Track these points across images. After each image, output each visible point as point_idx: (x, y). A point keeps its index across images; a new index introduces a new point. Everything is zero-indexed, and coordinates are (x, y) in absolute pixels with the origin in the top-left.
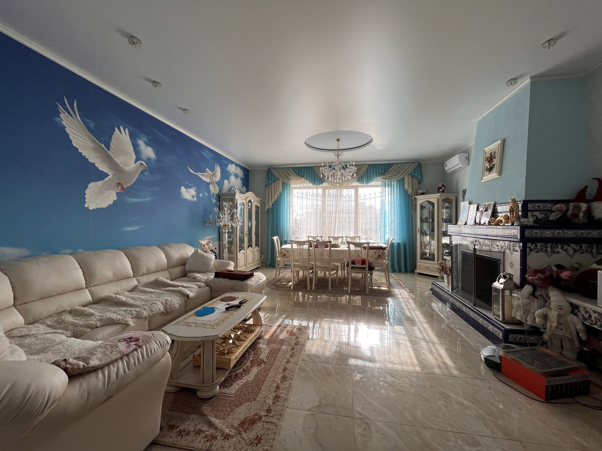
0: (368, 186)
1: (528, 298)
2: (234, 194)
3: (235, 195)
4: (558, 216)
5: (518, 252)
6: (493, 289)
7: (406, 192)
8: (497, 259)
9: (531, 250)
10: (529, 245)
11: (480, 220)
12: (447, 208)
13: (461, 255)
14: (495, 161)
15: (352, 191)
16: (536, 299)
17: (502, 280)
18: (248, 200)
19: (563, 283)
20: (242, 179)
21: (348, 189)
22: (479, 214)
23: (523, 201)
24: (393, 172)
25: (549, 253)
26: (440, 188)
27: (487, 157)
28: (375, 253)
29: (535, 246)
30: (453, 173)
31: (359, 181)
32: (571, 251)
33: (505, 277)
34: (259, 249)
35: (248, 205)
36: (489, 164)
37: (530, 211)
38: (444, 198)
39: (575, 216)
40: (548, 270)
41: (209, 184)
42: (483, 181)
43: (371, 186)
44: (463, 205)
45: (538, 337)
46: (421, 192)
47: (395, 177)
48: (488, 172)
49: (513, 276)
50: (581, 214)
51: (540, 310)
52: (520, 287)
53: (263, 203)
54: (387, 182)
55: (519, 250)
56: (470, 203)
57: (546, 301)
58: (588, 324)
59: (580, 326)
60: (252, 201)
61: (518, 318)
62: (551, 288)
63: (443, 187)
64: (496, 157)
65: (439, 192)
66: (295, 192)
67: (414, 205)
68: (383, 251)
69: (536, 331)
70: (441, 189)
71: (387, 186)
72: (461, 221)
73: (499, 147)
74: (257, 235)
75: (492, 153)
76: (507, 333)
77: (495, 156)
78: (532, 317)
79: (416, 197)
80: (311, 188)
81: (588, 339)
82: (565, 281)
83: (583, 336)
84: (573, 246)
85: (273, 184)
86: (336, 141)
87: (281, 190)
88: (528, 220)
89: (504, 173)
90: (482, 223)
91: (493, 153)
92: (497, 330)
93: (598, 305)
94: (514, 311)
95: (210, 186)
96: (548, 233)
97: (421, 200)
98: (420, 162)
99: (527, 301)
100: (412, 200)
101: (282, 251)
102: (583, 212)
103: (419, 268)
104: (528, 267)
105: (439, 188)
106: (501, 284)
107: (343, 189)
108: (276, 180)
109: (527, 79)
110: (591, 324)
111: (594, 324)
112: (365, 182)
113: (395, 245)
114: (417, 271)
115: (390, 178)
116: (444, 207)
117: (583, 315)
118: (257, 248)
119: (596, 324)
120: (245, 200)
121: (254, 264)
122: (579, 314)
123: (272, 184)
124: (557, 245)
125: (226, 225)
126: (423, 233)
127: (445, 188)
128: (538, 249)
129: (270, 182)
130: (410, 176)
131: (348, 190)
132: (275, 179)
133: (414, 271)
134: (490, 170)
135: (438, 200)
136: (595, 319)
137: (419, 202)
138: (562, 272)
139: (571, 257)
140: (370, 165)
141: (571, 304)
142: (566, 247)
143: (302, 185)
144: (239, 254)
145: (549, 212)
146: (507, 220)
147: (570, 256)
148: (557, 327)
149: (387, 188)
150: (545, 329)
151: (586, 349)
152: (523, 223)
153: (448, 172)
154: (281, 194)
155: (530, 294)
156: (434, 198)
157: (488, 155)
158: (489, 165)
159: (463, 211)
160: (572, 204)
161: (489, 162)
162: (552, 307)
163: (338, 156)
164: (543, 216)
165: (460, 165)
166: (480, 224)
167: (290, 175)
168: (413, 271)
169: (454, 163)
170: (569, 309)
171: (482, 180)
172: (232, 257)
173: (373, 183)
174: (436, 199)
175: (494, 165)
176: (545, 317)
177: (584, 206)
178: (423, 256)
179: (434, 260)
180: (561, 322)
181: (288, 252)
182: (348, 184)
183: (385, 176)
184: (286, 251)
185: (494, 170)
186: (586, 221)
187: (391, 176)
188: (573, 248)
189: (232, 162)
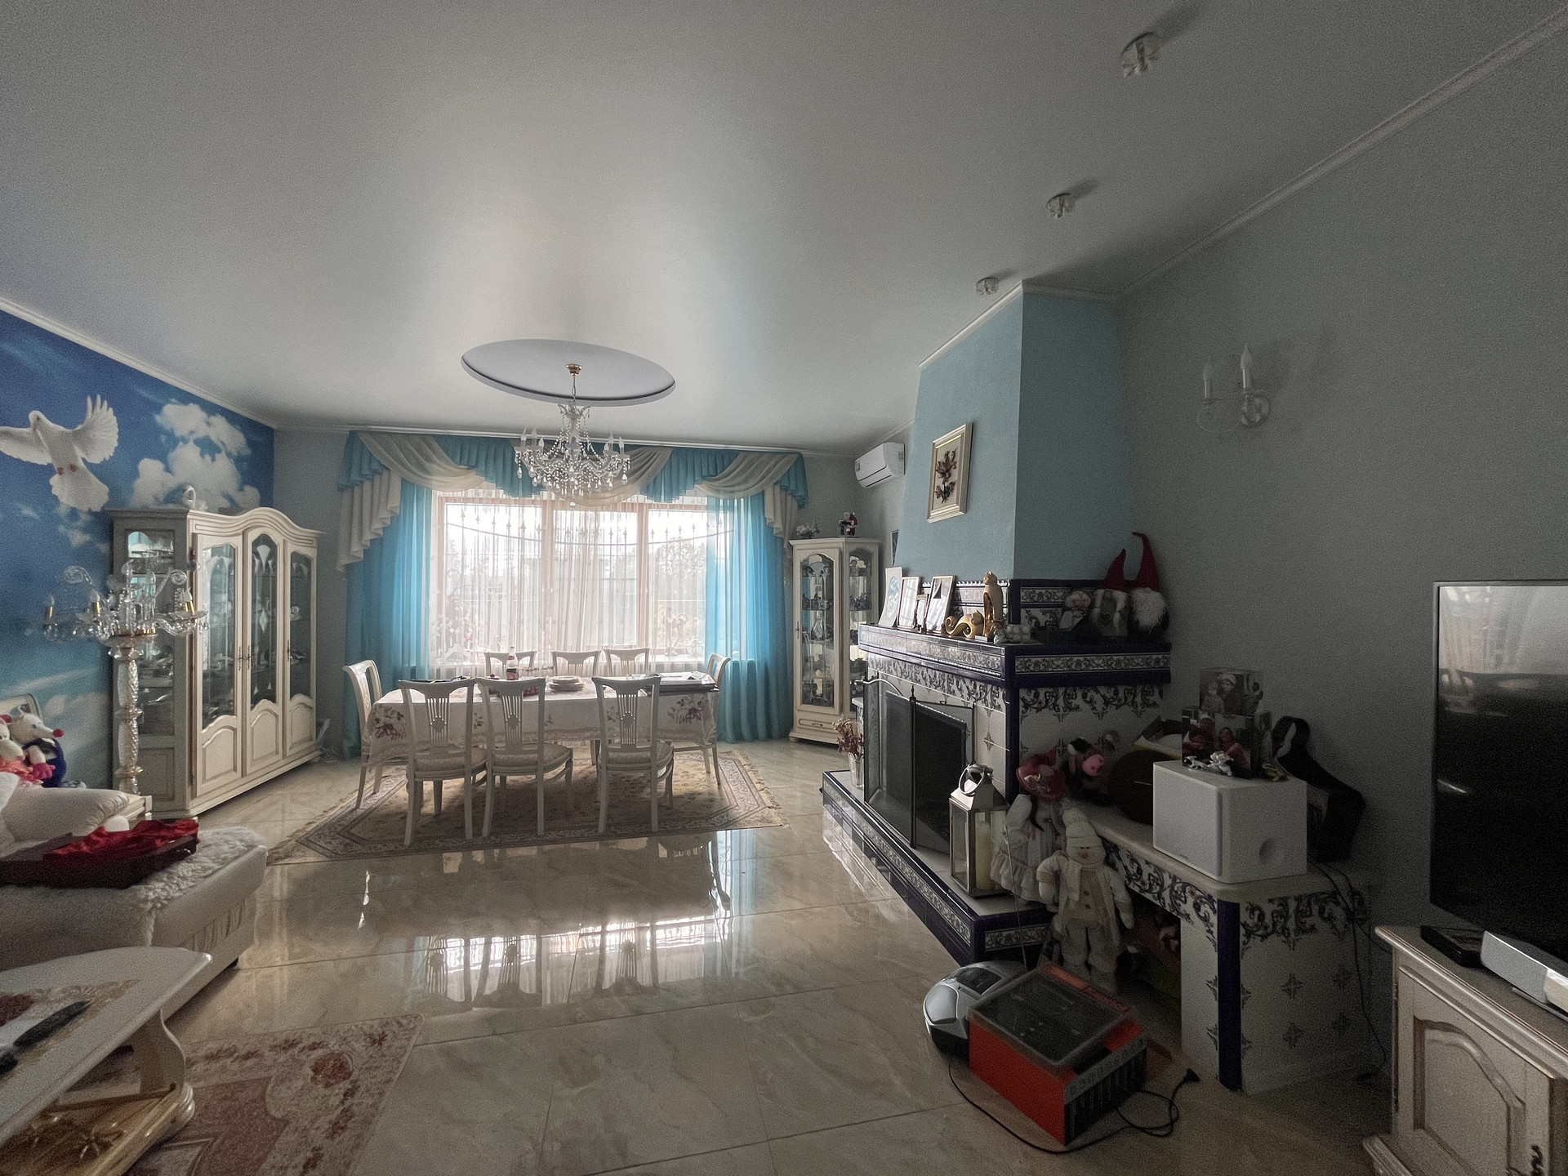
0: (673, 507)
1: (1022, 831)
2: (180, 516)
3: (185, 519)
4: (1077, 620)
5: (1001, 710)
6: (951, 807)
7: (769, 528)
8: (960, 723)
9: (1027, 706)
10: (1023, 693)
11: (925, 620)
12: (861, 572)
13: (885, 702)
14: (956, 475)
15: (630, 521)
16: (1038, 832)
17: (970, 786)
18: (253, 536)
19: (1087, 784)
20: (238, 461)
21: (616, 511)
22: (922, 603)
23: (1011, 581)
24: (737, 475)
25: (1061, 712)
26: (845, 523)
27: (939, 463)
28: (681, 703)
29: (1035, 696)
30: (876, 487)
31: (648, 490)
32: (1100, 704)
33: (975, 777)
34: (311, 702)
35: (256, 554)
36: (942, 480)
37: (1024, 607)
38: (853, 548)
39: (1106, 619)
40: (1059, 751)
41: (48, 470)
42: (930, 521)
43: (682, 507)
44: (892, 574)
45: (1043, 928)
46: (802, 529)
47: (742, 487)
48: (941, 498)
49: (991, 772)
50: (1117, 616)
51: (1046, 862)
52: (1004, 801)
53: (327, 547)
54: (721, 501)
55: (1003, 707)
56: (905, 573)
57: (1057, 834)
58: (1137, 890)
59: (1122, 897)
60: (277, 538)
61: (1004, 883)
62: (1066, 802)
63: (853, 522)
64: (957, 465)
65: (842, 533)
66: (453, 512)
67: (786, 564)
68: (702, 696)
69: (1039, 914)
70: (848, 527)
71: (721, 508)
72: (887, 618)
73: (962, 442)
74: (300, 654)
75: (948, 452)
76: (981, 926)
77: (956, 463)
78: (1031, 879)
79: (792, 542)
80: (501, 502)
81: (1136, 923)
82: (1090, 778)
83: (1127, 919)
84: (1103, 690)
85: (367, 485)
86: (569, 371)
87: (398, 504)
88: (1021, 629)
89: (974, 505)
90: (929, 627)
91: (951, 453)
92: (960, 921)
93: (1155, 846)
94: (995, 863)
95: (55, 480)
96: (1058, 664)
97: (804, 550)
98: (801, 456)
99: (1021, 837)
100: (783, 549)
101: (377, 716)
102: (1120, 611)
103: (799, 725)
104: (1022, 748)
105: (843, 523)
106: (969, 795)
107: (602, 510)
108: (375, 472)
109: (1018, 286)
110: (1142, 890)
111: (1147, 891)
112: (663, 497)
113: (744, 669)
114: (795, 734)
115: (730, 491)
116: (854, 571)
117: (1126, 868)
118: (299, 698)
119: (1149, 891)
120: (237, 535)
121: (284, 756)
122: (1119, 865)
123: (362, 482)
124: (1075, 690)
125: (126, 635)
126: (809, 636)
127: (856, 524)
128: (1040, 703)
129: (354, 477)
130: (778, 488)
131: (615, 513)
132: (375, 466)
133: (789, 733)
134: (945, 494)
135: (841, 553)
136: (1149, 879)
137: (799, 558)
138: (1085, 759)
139: (1100, 716)
140: (677, 450)
141: (1104, 840)
142: (1091, 694)
143: (471, 493)
144: (201, 732)
145: (1060, 610)
146: (980, 625)
147: (1098, 714)
148: (1079, 903)
149: (721, 515)
150: (1057, 904)
151: (1132, 949)
152: (1011, 636)
153: (864, 484)
154: (398, 517)
155: (1026, 820)
156: (832, 547)
157: (941, 458)
158: (944, 483)
159: (892, 592)
160: (1100, 592)
161: (943, 474)
162: (1070, 850)
163: (573, 416)
164: (1047, 618)
165: (888, 471)
166: (924, 631)
167: (429, 460)
168: (784, 735)
169: (874, 465)
170: (1101, 853)
171: (928, 518)
172: (171, 746)
173: (686, 499)
174: (837, 552)
175: (953, 484)
176: (1057, 878)
177: (1120, 596)
178: (810, 698)
179: (831, 704)
180: (1087, 888)
181: (400, 716)
182: (616, 498)
183: (717, 483)
184: (393, 713)
185: (954, 496)
186: (1125, 633)
187: (733, 483)
188: (1103, 697)
189: (186, 398)
